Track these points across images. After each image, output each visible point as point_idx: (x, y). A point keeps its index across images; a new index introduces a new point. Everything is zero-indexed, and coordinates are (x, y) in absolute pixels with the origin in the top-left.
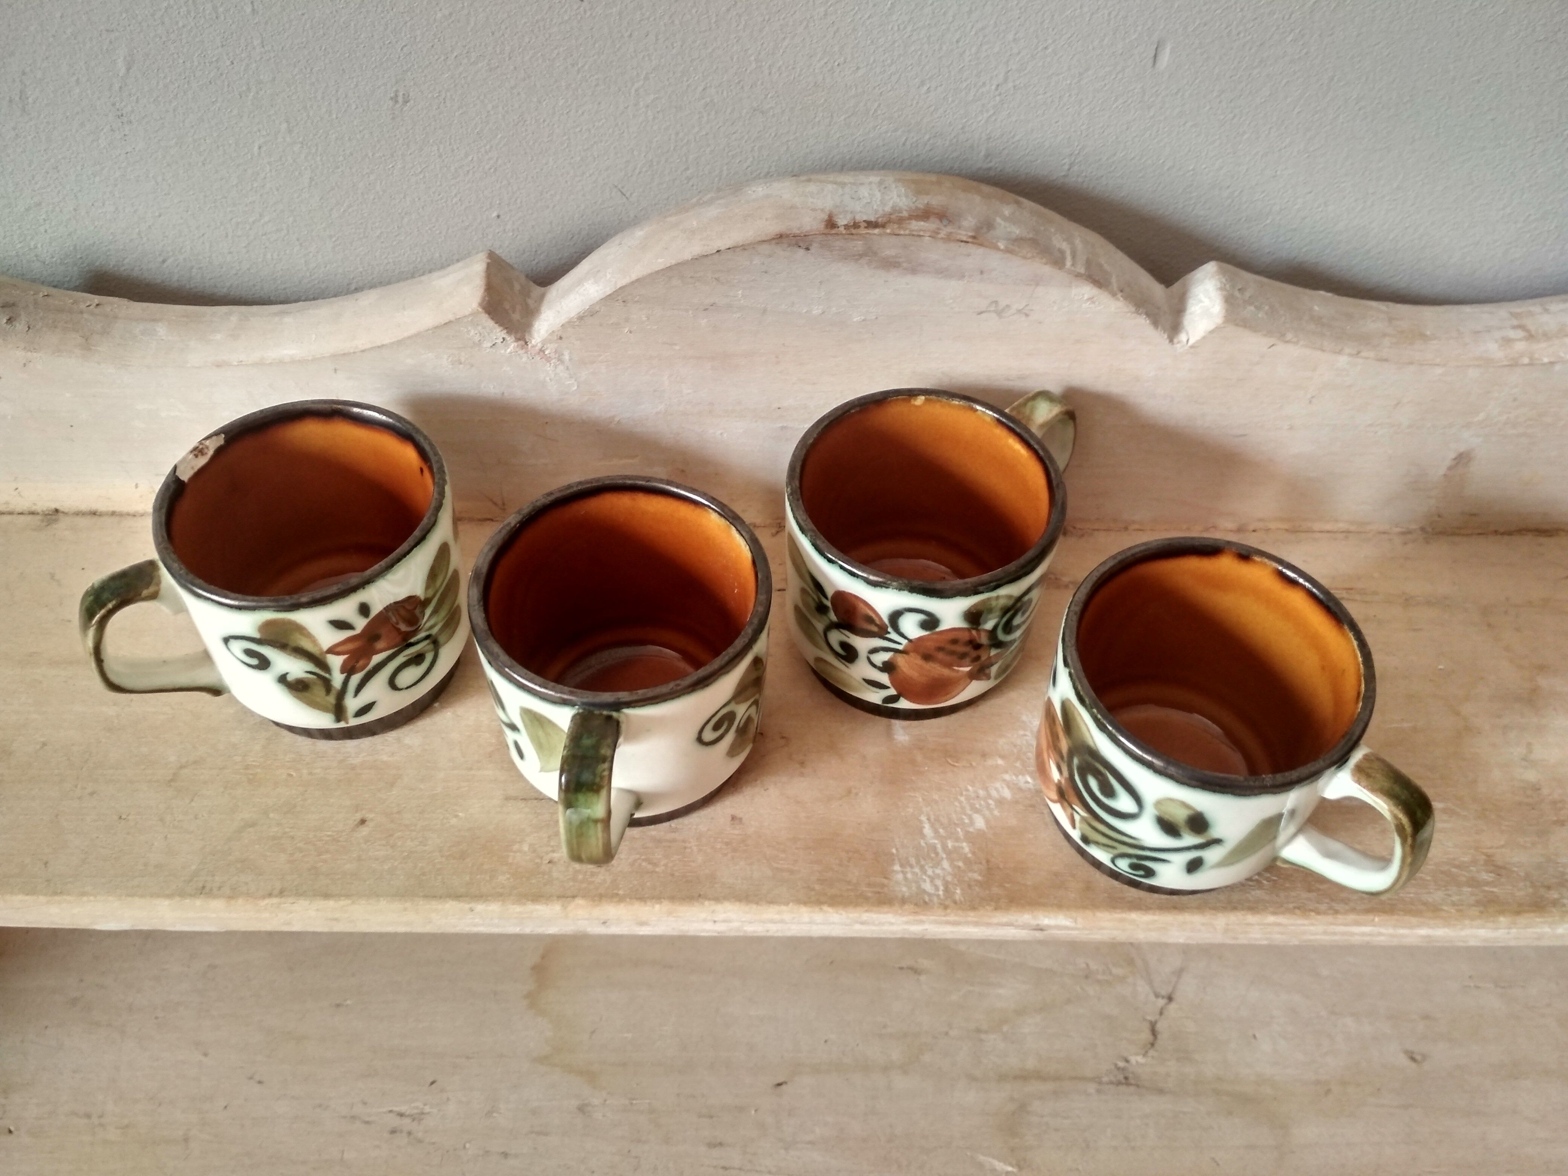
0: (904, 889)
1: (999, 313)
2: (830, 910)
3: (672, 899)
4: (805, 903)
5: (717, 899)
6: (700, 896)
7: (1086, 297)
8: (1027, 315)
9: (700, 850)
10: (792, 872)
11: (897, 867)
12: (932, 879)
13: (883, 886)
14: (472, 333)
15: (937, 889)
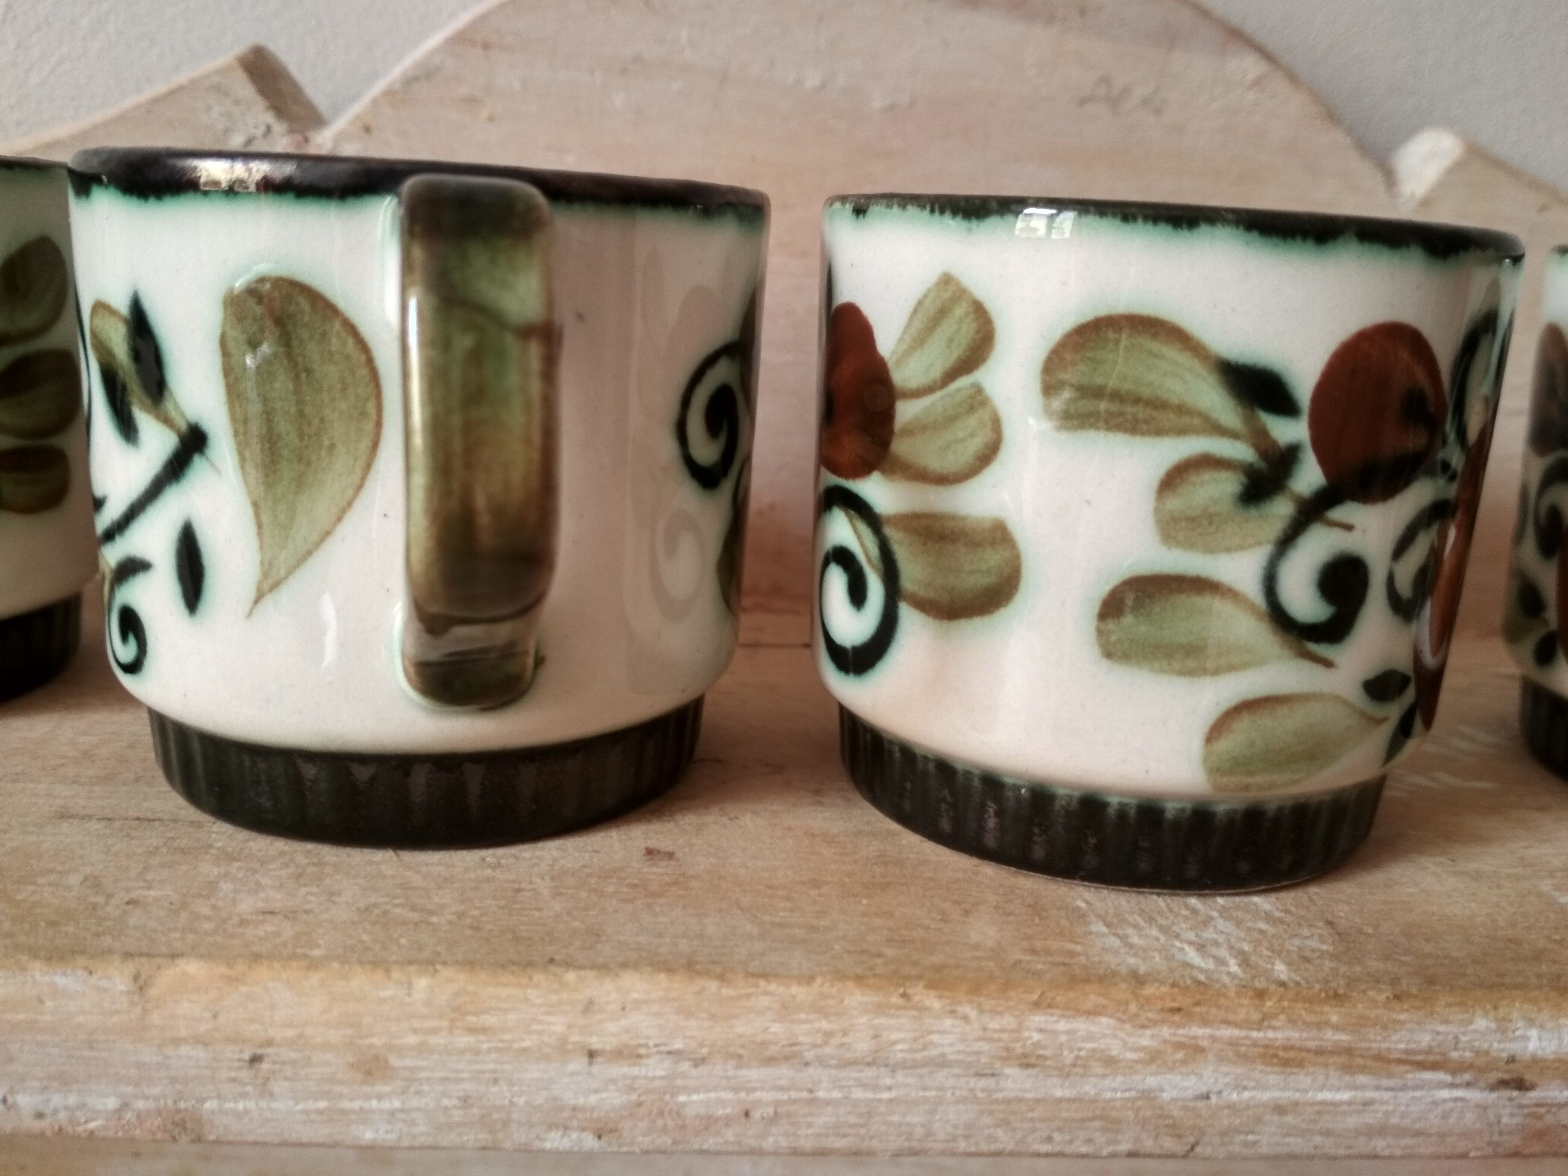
0: (1132, 961)
1: (1114, 102)
2: (933, 1001)
3: (470, 964)
4: (859, 979)
5: (603, 968)
6: (552, 961)
7: (1251, 76)
8: (1158, 112)
9: (557, 894)
10: (814, 929)
11: (1099, 927)
12: (1201, 948)
13: (1072, 954)
14: (215, 113)
15: (1220, 962)
